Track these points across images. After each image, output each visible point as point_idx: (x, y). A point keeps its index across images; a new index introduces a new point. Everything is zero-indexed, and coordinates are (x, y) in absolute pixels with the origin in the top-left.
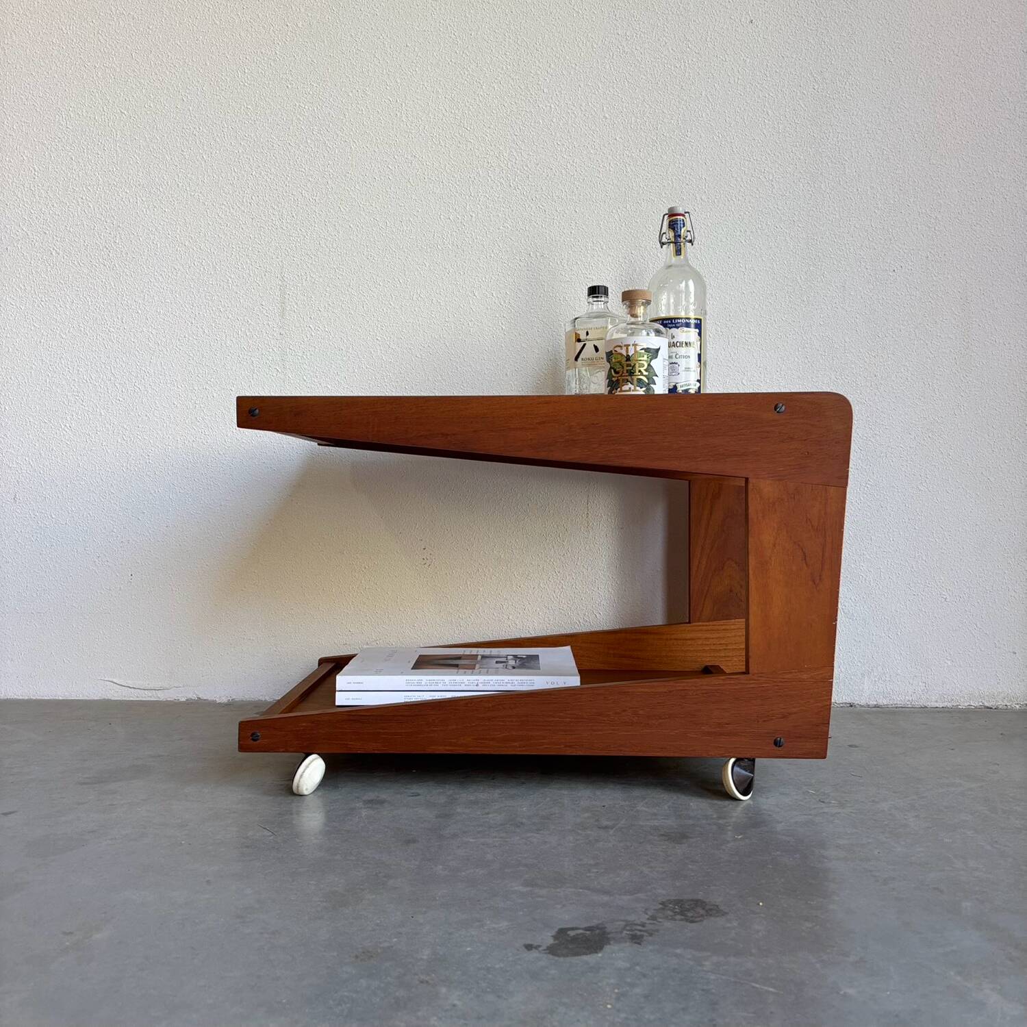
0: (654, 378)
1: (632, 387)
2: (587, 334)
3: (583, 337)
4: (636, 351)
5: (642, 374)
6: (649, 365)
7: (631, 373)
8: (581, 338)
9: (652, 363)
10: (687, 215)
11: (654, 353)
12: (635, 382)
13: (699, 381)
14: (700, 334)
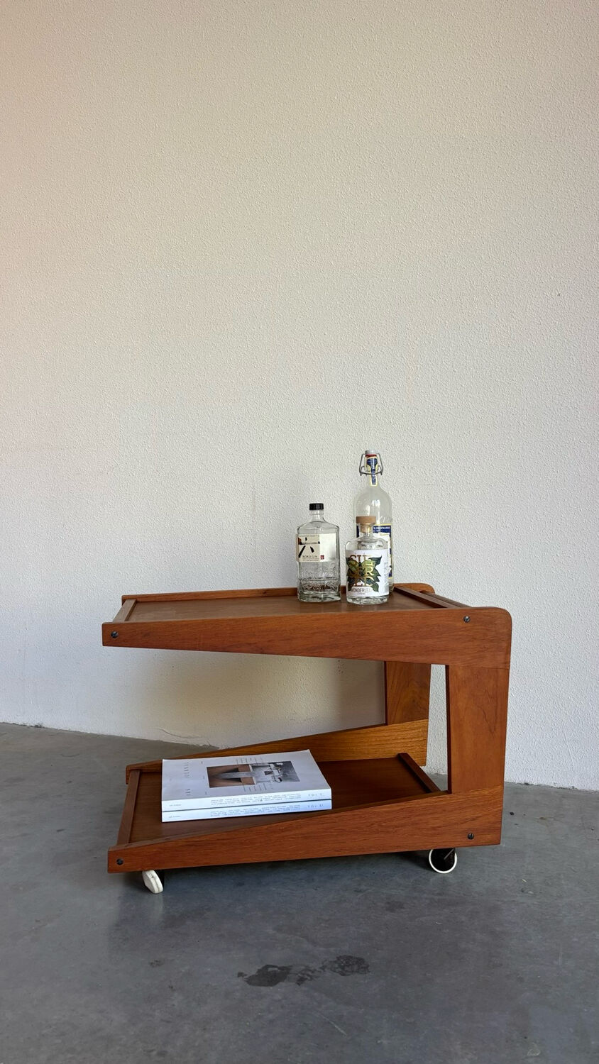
0: (378, 577)
1: (364, 584)
2: (306, 539)
3: (303, 541)
4: (365, 560)
5: (370, 575)
6: (375, 569)
7: (363, 575)
8: (302, 542)
9: (377, 567)
10: (378, 455)
11: (378, 561)
12: (365, 580)
13: (391, 567)
14: (390, 536)
